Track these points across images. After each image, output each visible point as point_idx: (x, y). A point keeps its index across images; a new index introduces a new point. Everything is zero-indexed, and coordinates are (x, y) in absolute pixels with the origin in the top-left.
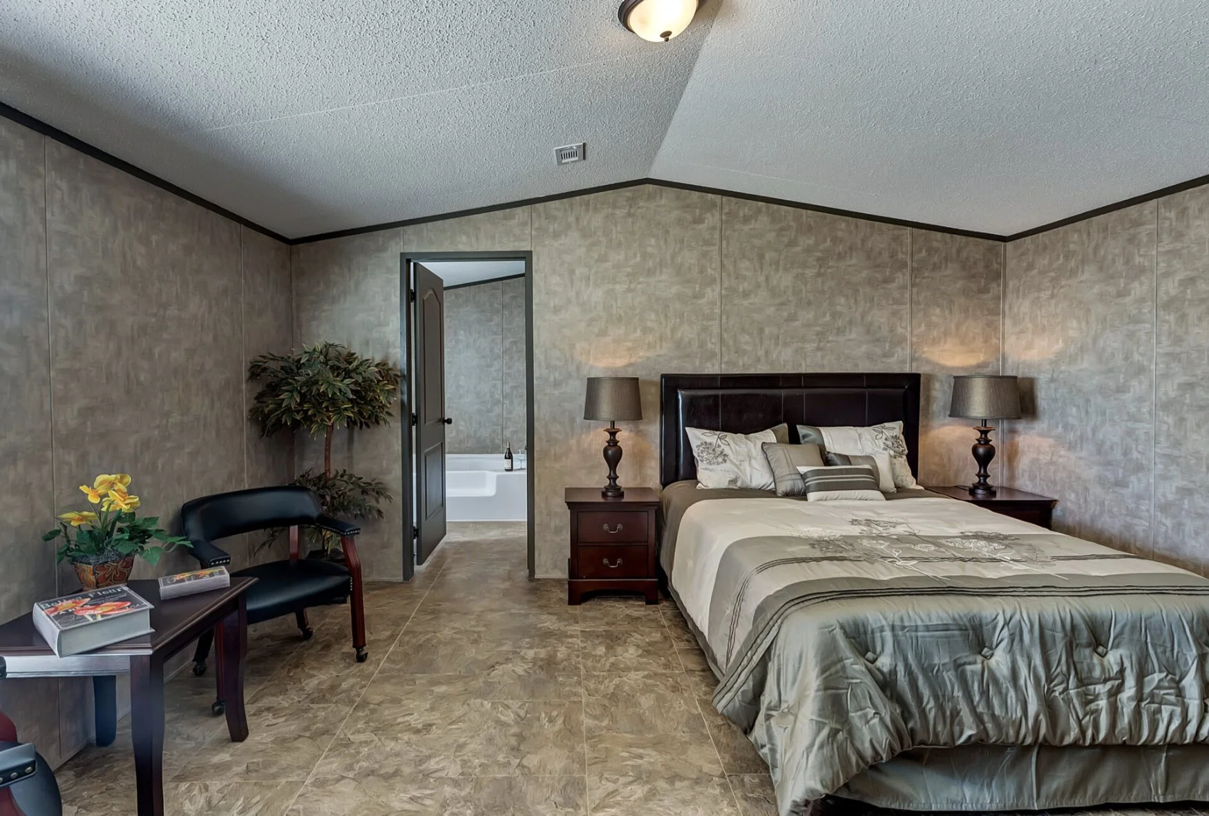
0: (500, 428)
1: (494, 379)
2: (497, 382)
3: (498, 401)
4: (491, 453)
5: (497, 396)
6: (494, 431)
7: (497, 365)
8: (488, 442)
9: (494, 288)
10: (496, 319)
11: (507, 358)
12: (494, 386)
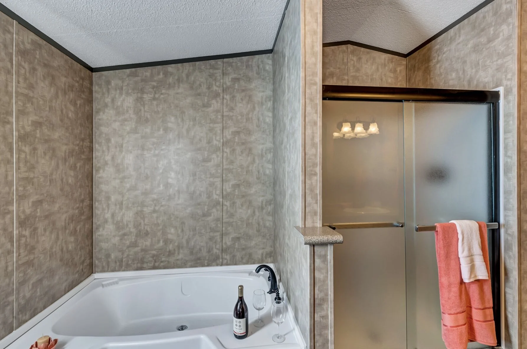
0: (218, 234)
1: (212, 176)
2: (216, 180)
3: (218, 203)
4: (208, 265)
5: (215, 197)
6: (211, 239)
7: (216, 159)
8: (204, 253)
9: (213, 67)
10: (215, 105)
11: (228, 150)
12: (212, 184)
